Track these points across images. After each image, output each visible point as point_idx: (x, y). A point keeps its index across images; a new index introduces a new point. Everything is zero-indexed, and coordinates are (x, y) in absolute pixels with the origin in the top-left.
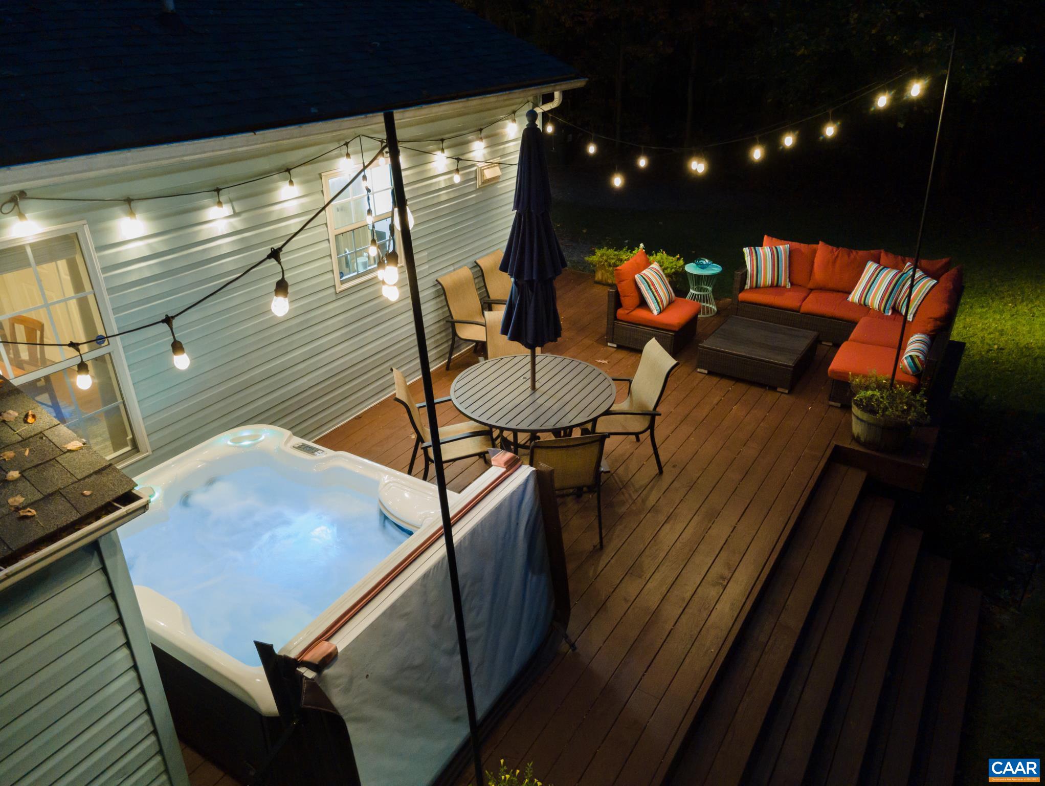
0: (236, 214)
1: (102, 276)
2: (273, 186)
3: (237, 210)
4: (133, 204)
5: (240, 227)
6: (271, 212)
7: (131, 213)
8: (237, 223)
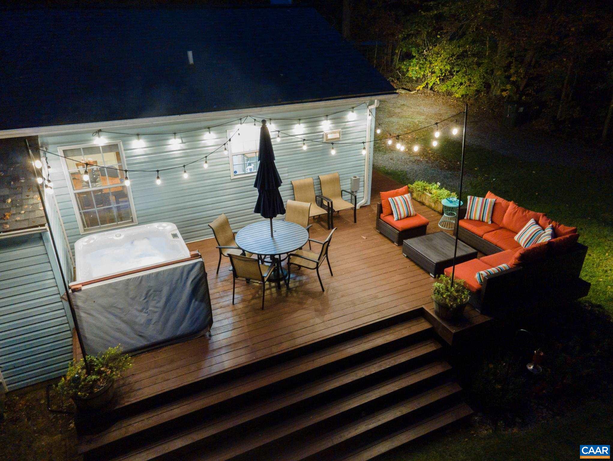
0: (183, 143)
1: (125, 159)
2: (202, 133)
3: (184, 141)
4: (139, 136)
5: (184, 148)
6: (200, 144)
7: (139, 139)
8: (183, 146)
